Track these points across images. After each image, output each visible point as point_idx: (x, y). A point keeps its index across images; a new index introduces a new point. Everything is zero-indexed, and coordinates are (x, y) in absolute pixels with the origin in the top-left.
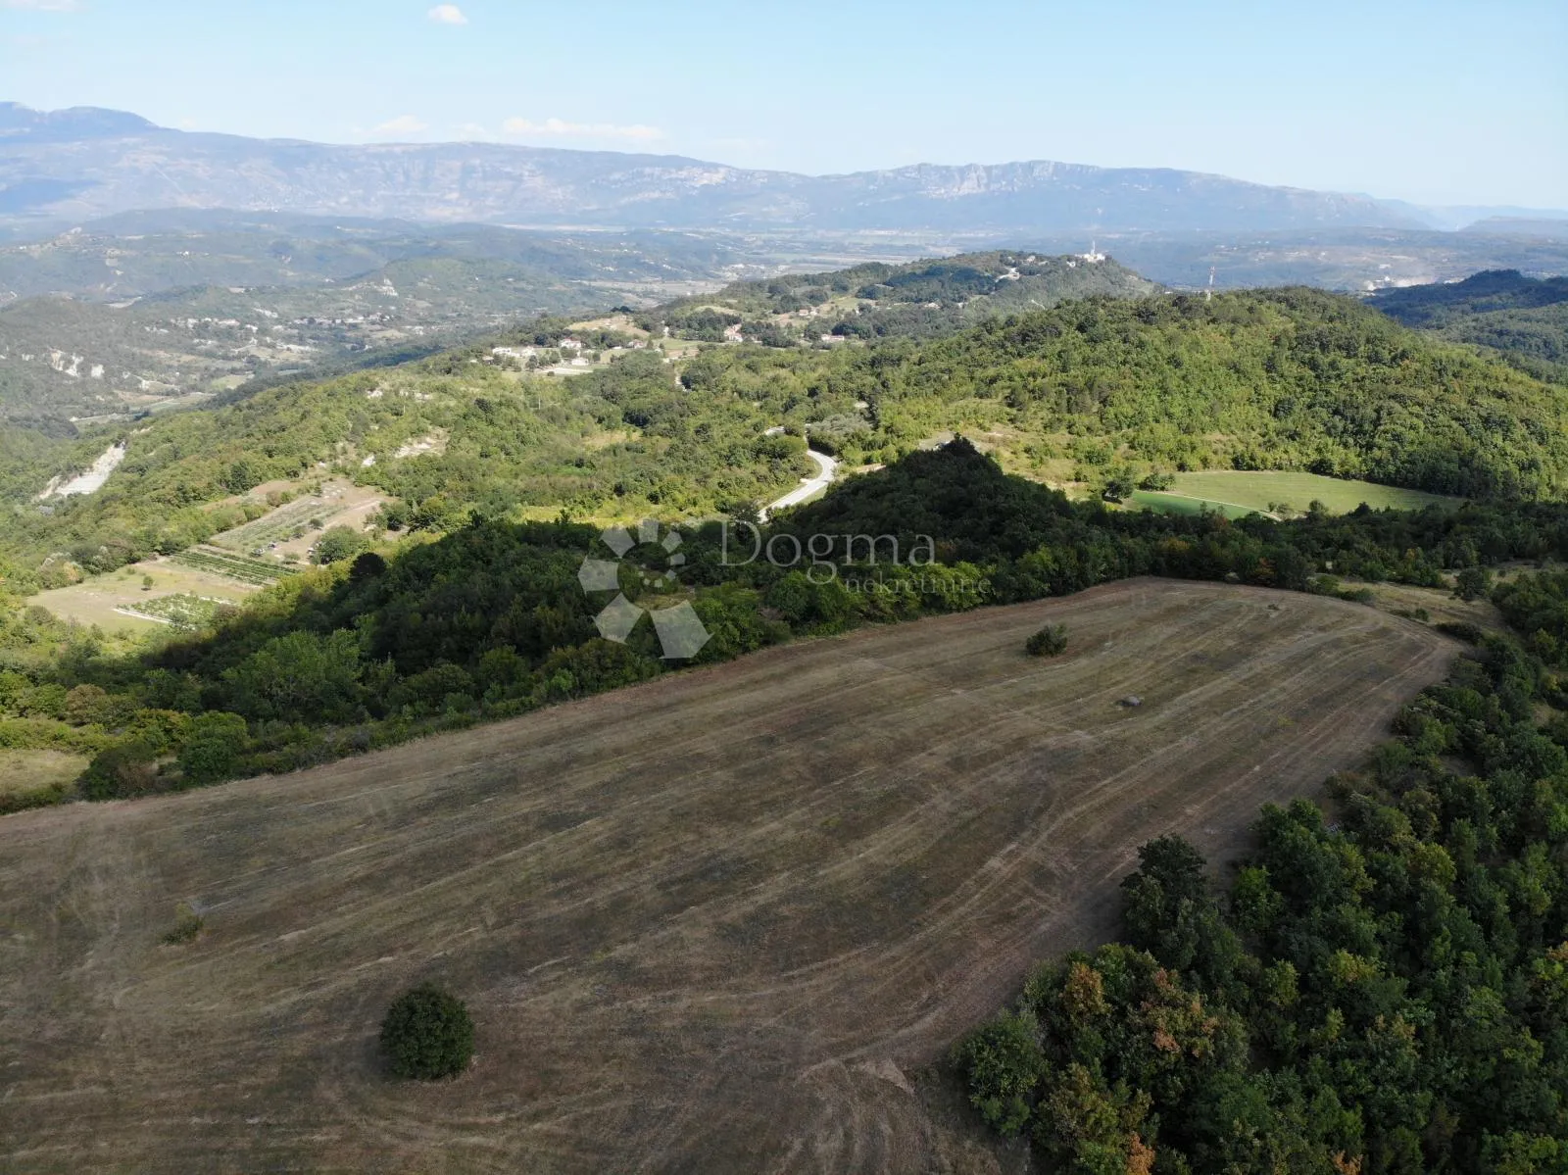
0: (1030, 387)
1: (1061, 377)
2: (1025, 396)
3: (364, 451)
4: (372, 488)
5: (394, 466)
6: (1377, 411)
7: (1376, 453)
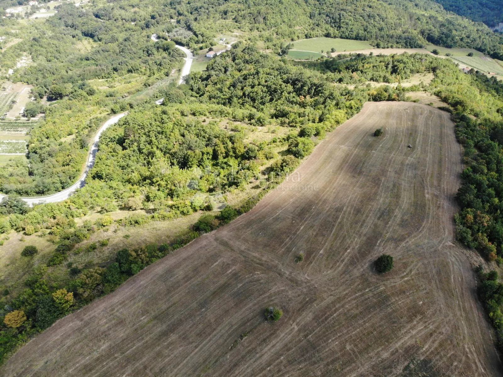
0: (240, 14)
1: (249, 11)
2: (240, 18)
3: (6, 68)
4: (20, 83)
5: (22, 72)
6: (339, 15)
7: (342, 29)
